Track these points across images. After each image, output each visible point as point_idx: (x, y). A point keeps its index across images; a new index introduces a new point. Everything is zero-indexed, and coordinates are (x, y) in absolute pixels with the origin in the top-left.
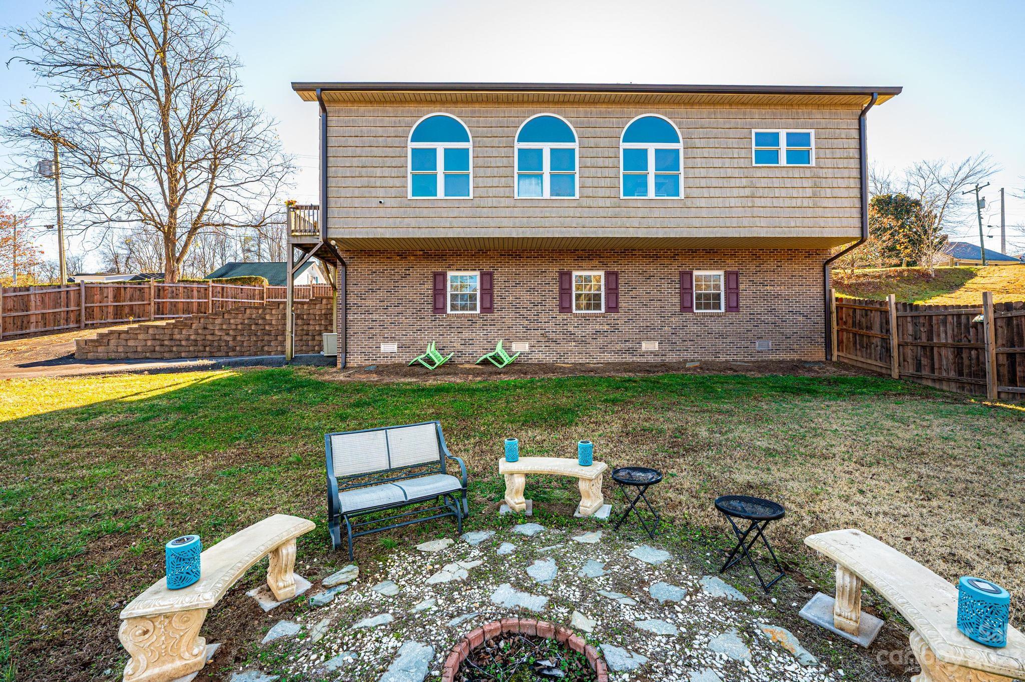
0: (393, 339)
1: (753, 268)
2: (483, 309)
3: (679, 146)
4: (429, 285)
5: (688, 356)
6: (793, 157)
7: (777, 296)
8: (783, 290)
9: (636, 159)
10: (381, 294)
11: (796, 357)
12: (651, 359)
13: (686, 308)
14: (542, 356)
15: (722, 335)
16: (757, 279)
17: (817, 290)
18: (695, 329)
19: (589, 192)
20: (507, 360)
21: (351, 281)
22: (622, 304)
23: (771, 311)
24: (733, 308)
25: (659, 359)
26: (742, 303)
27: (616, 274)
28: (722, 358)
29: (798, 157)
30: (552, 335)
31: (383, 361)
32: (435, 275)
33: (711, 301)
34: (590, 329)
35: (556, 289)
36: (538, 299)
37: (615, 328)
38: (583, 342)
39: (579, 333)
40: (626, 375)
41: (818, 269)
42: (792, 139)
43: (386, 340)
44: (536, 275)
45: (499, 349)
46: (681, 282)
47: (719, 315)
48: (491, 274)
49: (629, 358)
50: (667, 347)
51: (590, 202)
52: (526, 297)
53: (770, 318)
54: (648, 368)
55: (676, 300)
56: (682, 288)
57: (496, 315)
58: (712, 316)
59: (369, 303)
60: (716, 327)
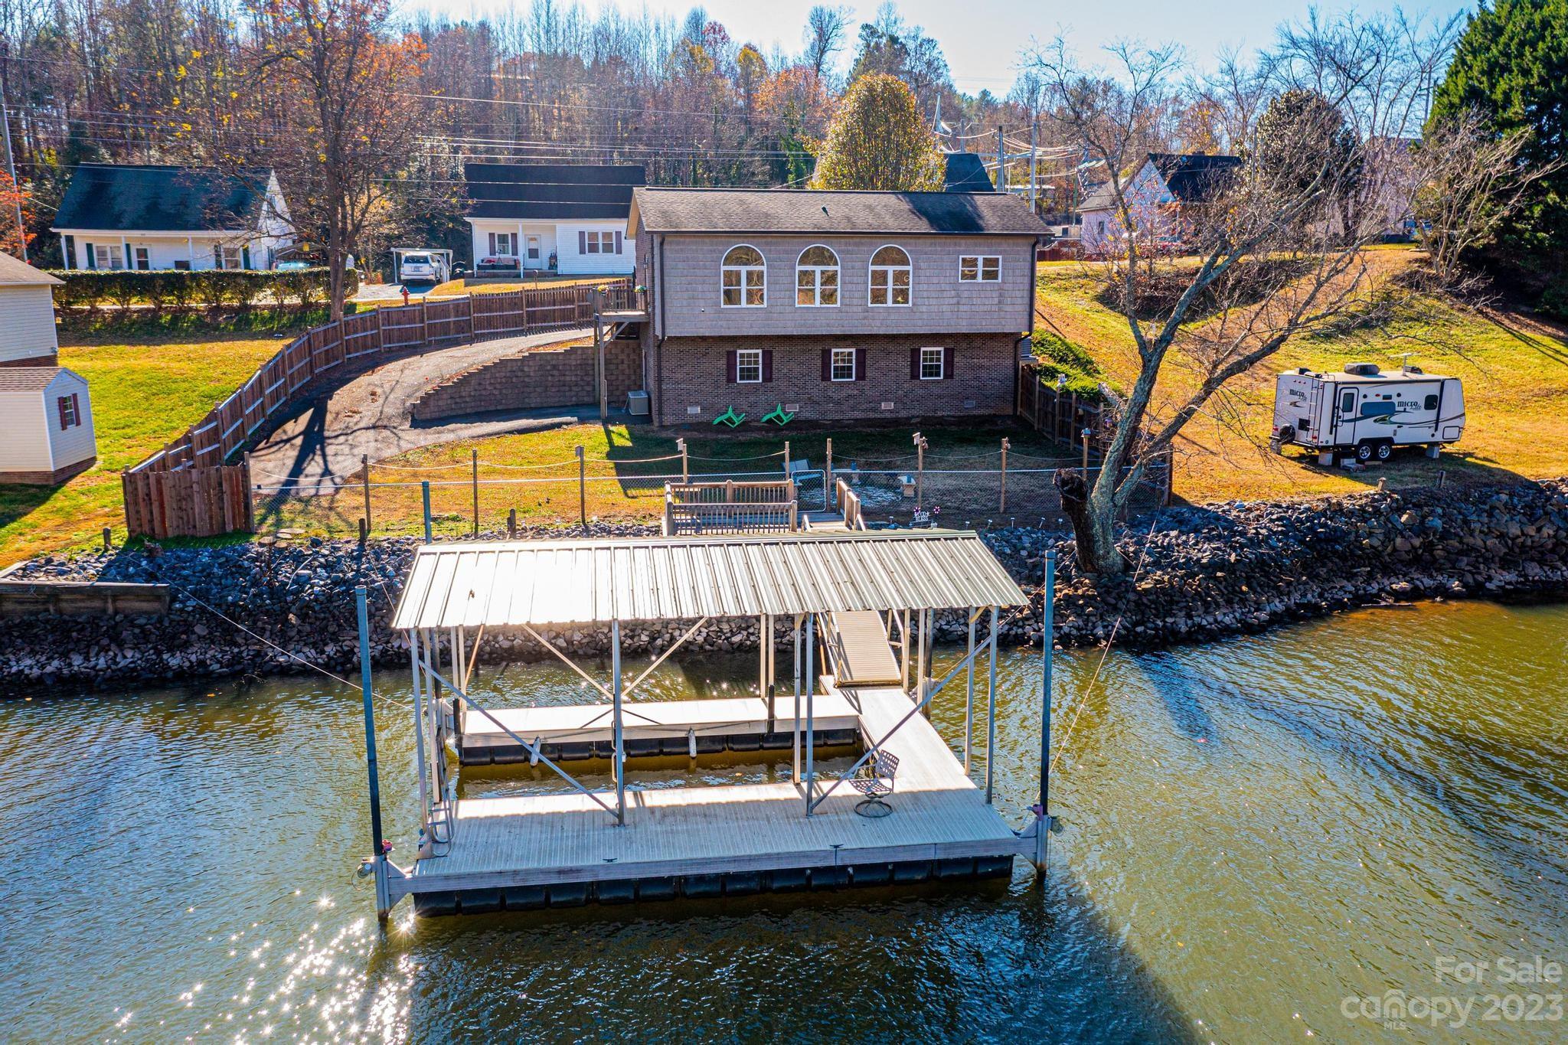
0: (697, 404)
1: (964, 345)
2: (764, 380)
3: (910, 268)
4: (724, 361)
5: (915, 412)
6: (987, 275)
7: (981, 367)
8: (985, 362)
9: (880, 278)
10: (686, 369)
11: (992, 412)
12: (888, 415)
13: (914, 376)
14: (809, 414)
15: (940, 397)
16: (968, 354)
17: (1009, 362)
18: (921, 392)
19: (847, 301)
20: (786, 420)
21: (664, 359)
22: (868, 374)
23: (977, 378)
24: (949, 375)
25: (893, 415)
26: (956, 372)
27: (864, 351)
28: (939, 414)
29: (990, 275)
30: (816, 399)
31: (689, 420)
32: (729, 353)
33: (932, 371)
34: (844, 394)
35: (819, 363)
36: (805, 372)
37: (862, 391)
38: (838, 403)
39: (835, 396)
40: (869, 430)
41: (1011, 346)
42: (987, 262)
43: (691, 404)
44: (804, 352)
45: (779, 411)
46: (912, 357)
47: (938, 382)
48: (771, 352)
49: (872, 415)
50: (900, 406)
51: (847, 309)
52: (797, 369)
53: (976, 383)
54: (885, 423)
55: (908, 371)
56: (912, 362)
57: (774, 383)
58: (933, 382)
59: (679, 376)
60: (936, 390)
